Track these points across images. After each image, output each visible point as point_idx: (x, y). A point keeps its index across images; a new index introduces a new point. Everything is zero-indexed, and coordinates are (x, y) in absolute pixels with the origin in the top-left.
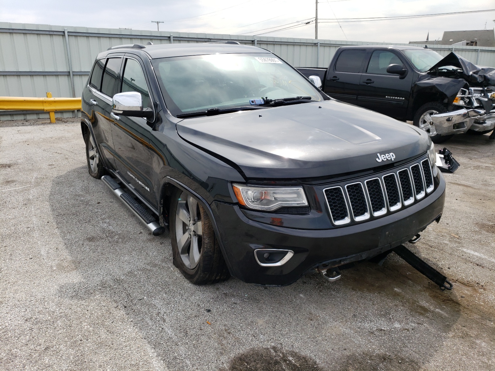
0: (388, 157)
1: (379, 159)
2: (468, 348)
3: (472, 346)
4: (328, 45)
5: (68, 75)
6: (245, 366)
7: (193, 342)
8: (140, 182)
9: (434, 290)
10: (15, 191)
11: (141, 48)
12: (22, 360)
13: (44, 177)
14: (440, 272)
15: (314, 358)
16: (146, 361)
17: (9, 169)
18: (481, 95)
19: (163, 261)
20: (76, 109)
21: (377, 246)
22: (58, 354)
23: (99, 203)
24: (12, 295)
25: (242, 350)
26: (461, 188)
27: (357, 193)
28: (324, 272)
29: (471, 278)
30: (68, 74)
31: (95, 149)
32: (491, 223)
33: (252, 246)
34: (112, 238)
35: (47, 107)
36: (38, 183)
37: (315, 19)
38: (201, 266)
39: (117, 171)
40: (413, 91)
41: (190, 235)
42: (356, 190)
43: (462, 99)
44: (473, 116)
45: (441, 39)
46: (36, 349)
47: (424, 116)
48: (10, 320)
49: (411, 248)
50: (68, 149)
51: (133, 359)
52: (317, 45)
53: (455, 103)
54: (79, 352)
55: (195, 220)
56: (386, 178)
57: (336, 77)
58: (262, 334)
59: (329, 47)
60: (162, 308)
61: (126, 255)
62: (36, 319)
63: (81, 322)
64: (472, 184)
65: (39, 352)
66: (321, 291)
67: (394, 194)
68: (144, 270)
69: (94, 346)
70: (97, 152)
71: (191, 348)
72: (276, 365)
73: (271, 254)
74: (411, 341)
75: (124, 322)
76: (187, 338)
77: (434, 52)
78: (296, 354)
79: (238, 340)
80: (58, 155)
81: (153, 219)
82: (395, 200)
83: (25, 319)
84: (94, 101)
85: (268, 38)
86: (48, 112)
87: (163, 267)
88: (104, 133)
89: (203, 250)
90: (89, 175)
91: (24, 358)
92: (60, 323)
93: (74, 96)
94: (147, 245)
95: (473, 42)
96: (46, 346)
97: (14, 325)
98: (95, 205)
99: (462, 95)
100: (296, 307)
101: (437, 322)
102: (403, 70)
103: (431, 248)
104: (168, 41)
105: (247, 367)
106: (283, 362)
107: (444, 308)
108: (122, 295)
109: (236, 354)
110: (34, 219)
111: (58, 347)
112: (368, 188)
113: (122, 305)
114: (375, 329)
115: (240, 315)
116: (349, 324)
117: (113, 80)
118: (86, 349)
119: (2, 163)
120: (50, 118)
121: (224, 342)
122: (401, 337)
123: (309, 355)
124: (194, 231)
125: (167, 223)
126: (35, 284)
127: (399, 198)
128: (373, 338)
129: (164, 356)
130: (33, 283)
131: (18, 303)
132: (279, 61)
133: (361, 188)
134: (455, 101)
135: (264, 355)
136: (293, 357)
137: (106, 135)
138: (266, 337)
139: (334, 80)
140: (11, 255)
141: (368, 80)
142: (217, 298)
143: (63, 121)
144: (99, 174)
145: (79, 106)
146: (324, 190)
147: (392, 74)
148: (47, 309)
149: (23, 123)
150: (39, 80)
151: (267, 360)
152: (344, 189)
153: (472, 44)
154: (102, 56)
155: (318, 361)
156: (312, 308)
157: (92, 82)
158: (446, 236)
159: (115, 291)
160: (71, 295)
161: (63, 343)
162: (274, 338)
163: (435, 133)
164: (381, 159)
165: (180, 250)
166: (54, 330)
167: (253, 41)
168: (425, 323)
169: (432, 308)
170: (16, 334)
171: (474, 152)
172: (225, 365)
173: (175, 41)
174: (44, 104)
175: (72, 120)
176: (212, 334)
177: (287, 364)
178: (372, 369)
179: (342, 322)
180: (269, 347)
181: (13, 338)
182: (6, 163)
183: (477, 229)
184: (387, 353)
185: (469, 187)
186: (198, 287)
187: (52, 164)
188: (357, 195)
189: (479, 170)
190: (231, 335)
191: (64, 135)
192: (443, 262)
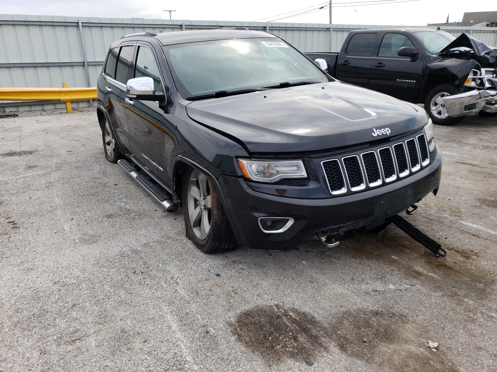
0: (384, 131)
1: (375, 134)
2: (455, 305)
3: (460, 303)
4: (341, 30)
5: (83, 66)
6: (250, 320)
7: (204, 301)
8: (154, 163)
9: (429, 257)
10: (38, 175)
11: (153, 35)
12: (53, 315)
13: (64, 162)
14: (437, 242)
15: (313, 313)
16: (162, 316)
17: (31, 156)
18: (493, 75)
19: (176, 234)
20: (91, 99)
21: (373, 215)
22: (84, 310)
23: (116, 185)
24: (41, 263)
25: (247, 307)
26: (467, 167)
27: (353, 165)
28: (324, 239)
29: (466, 246)
30: (83, 64)
31: (111, 135)
32: (492, 199)
33: (256, 214)
34: (129, 215)
35: (63, 97)
36: (58, 167)
37: (329, 3)
38: (211, 236)
39: (133, 155)
40: (424, 74)
41: (201, 209)
42: (352, 162)
43: (474, 80)
44: (485, 97)
45: (461, 21)
46: (65, 306)
47: (436, 98)
48: (40, 283)
49: (412, 221)
50: (85, 137)
51: (150, 314)
52: (329, 29)
53: (466, 84)
54: (102, 308)
55: (205, 195)
56: (382, 152)
57: (347, 61)
58: (266, 294)
59: (342, 32)
60: (175, 273)
61: (143, 230)
62: (63, 282)
63: (103, 285)
64: (479, 163)
65: (67, 308)
66: (322, 259)
67: (389, 166)
68: (159, 242)
69: (115, 304)
70: (113, 138)
71: (201, 305)
72: (277, 319)
73: (274, 222)
74: (403, 299)
75: (141, 285)
76: (198, 298)
77: (448, 34)
78: (296, 310)
79: (244, 299)
80: (76, 142)
81: (167, 197)
82: (390, 172)
83: (54, 282)
84: (109, 88)
85: (279, 23)
86: (64, 102)
87: (177, 240)
88: (120, 120)
89: (213, 221)
90: (106, 160)
91: (54, 313)
92: (84, 286)
93: (89, 86)
94: (162, 221)
95: (494, 23)
96: (73, 304)
97: (44, 287)
98: (112, 187)
99: (473, 76)
100: (298, 272)
101: (428, 284)
102: (414, 52)
103: (431, 221)
104: (180, 29)
105: (251, 321)
106: (284, 317)
107: (437, 272)
108: (139, 263)
109: (241, 310)
110: (57, 199)
111: (83, 304)
112: (364, 161)
113: (139, 272)
114: (371, 290)
115: (247, 278)
116: (347, 286)
117: (127, 68)
118: (109, 306)
119: (24, 150)
120: (66, 108)
121: (232, 301)
122: (394, 296)
123: (308, 311)
124: (204, 205)
125: (180, 200)
126: (61, 254)
127: (394, 170)
128: (368, 297)
129: (177, 312)
130: (58, 253)
131: (47, 269)
132: (285, 45)
133: (357, 160)
134: (466, 82)
135: (267, 311)
136: (294, 313)
137: (122, 122)
138: (270, 297)
139: (345, 64)
140: (37, 230)
141: (379, 63)
142: (226, 265)
143: (79, 111)
144: (115, 159)
145: (95, 96)
146: (322, 163)
147: (402, 57)
148: (73, 275)
149: (41, 114)
150: (55, 71)
151: (270, 315)
152: (341, 161)
153: (492, 25)
154: (116, 45)
155: (316, 316)
156: (313, 273)
157: (107, 71)
158: (446, 211)
159: (133, 260)
160: (93, 263)
161: (88, 301)
162: (277, 297)
163: (446, 115)
164: (376, 133)
165: (192, 224)
166: (80, 291)
167: (264, 27)
168: (417, 285)
169: (425, 272)
170: (47, 295)
171: (485, 133)
172: (232, 319)
173: (187, 29)
174: (61, 94)
175: (88, 110)
176: (221, 294)
177: (288, 318)
178: (365, 322)
179: (340, 284)
180: (272, 305)
181: (43, 297)
182: (27, 150)
183: (478, 204)
184: (380, 309)
185: (476, 166)
186: (209, 256)
187: (70, 150)
188: (353, 167)
189: (487, 150)
190: (238, 295)
191: (81, 123)
192: (441, 233)
